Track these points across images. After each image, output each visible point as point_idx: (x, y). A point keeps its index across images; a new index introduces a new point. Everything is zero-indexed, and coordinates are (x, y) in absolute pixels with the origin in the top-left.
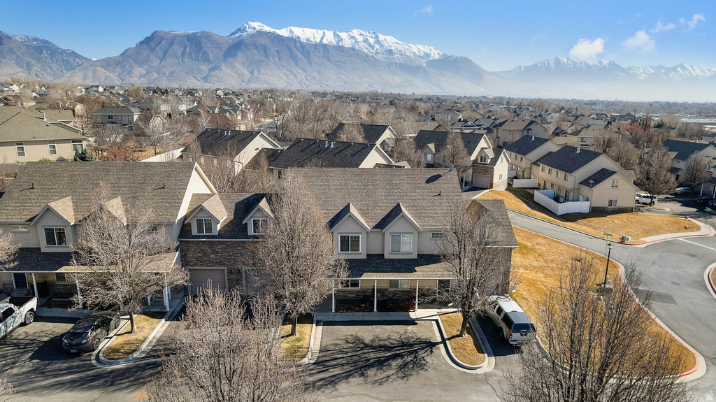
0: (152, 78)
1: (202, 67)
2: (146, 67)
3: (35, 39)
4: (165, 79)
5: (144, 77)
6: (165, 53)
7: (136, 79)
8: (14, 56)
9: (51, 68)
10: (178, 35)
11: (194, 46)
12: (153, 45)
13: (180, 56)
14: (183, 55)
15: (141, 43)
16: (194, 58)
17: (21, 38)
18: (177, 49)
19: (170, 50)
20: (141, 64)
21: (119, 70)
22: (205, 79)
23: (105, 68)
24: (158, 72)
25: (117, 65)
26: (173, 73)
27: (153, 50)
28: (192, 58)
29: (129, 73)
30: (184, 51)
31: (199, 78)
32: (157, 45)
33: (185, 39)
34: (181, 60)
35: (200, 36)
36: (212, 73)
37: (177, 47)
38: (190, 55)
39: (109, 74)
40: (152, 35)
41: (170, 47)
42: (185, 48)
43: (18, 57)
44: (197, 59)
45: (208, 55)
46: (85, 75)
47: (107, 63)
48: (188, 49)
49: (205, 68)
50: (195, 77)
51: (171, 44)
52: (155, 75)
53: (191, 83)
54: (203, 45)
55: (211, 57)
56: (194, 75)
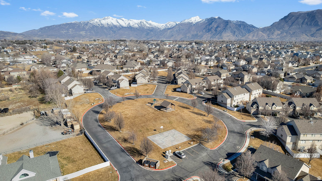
0: (283, 35)
1: (312, 29)
2: (281, 30)
3: (240, 22)
4: (289, 36)
5: (279, 35)
6: (293, 23)
7: (275, 36)
8: (231, 29)
9: (242, 33)
10: (303, 13)
11: (310, 18)
12: (287, 19)
13: (301, 24)
14: (303, 23)
15: (282, 19)
16: (309, 24)
17: (235, 22)
18: (301, 21)
19: (296, 22)
20: (279, 29)
21: (268, 32)
22: (312, 35)
23: (262, 32)
24: (286, 33)
25: (268, 30)
26: (295, 33)
27: (287, 22)
28: (307, 25)
29: (273, 33)
30: (304, 21)
31: (309, 35)
32: (289, 20)
33: (306, 15)
34: (300, 26)
35: (315, 13)
36: (317, 32)
37: (300, 19)
38: (307, 23)
39: (263, 34)
40: (288, 15)
41: (296, 20)
42: (305, 20)
43: (232, 29)
44: (311, 25)
45: (318, 22)
46: (254, 35)
47: (264, 30)
48: (306, 20)
49: (314, 29)
50: (306, 34)
51: (297, 18)
52: (285, 34)
53: (303, 37)
54: (316, 17)
55: (319, 23)
56: (306, 33)
